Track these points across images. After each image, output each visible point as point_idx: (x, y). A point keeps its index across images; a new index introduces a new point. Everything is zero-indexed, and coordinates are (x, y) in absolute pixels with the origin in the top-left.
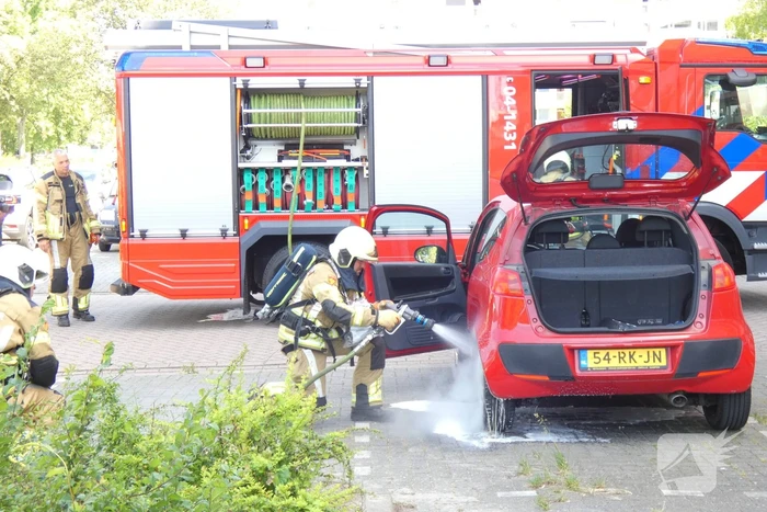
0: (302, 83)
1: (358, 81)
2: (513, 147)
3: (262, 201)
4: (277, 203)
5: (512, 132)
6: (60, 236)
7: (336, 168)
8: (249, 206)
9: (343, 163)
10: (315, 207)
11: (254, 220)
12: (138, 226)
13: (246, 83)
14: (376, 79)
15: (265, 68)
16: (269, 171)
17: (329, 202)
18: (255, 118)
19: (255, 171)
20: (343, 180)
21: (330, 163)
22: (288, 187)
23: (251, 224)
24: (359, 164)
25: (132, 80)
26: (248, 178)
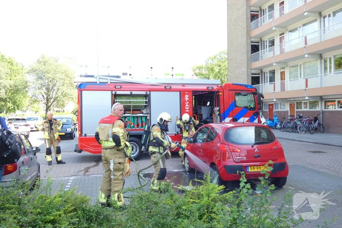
0: (131, 93)
1: (147, 93)
2: (188, 111)
5: (187, 107)
6: (48, 138)
7: (140, 116)
9: (142, 115)
10: (134, 127)
12: (84, 133)
13: (116, 93)
14: (152, 92)
15: (121, 89)
17: (138, 126)
20: (142, 120)
21: (138, 115)
22: (127, 121)
24: (146, 115)
25: (83, 92)
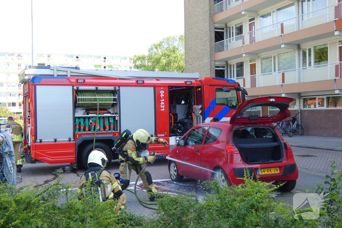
0: (97, 88)
1: (115, 88)
2: (164, 110)
3: (82, 128)
4: (87, 129)
5: (163, 105)
7: (106, 117)
8: (77, 130)
9: (109, 115)
10: (100, 130)
11: (80, 135)
12: (39, 138)
13: (78, 88)
14: (121, 88)
15: (84, 84)
16: (84, 118)
17: (105, 128)
18: (80, 100)
19: (79, 118)
20: (109, 121)
21: (105, 115)
22: (91, 123)
23: (79, 136)
24: (115, 115)
25: (37, 86)
26: (77, 120)
